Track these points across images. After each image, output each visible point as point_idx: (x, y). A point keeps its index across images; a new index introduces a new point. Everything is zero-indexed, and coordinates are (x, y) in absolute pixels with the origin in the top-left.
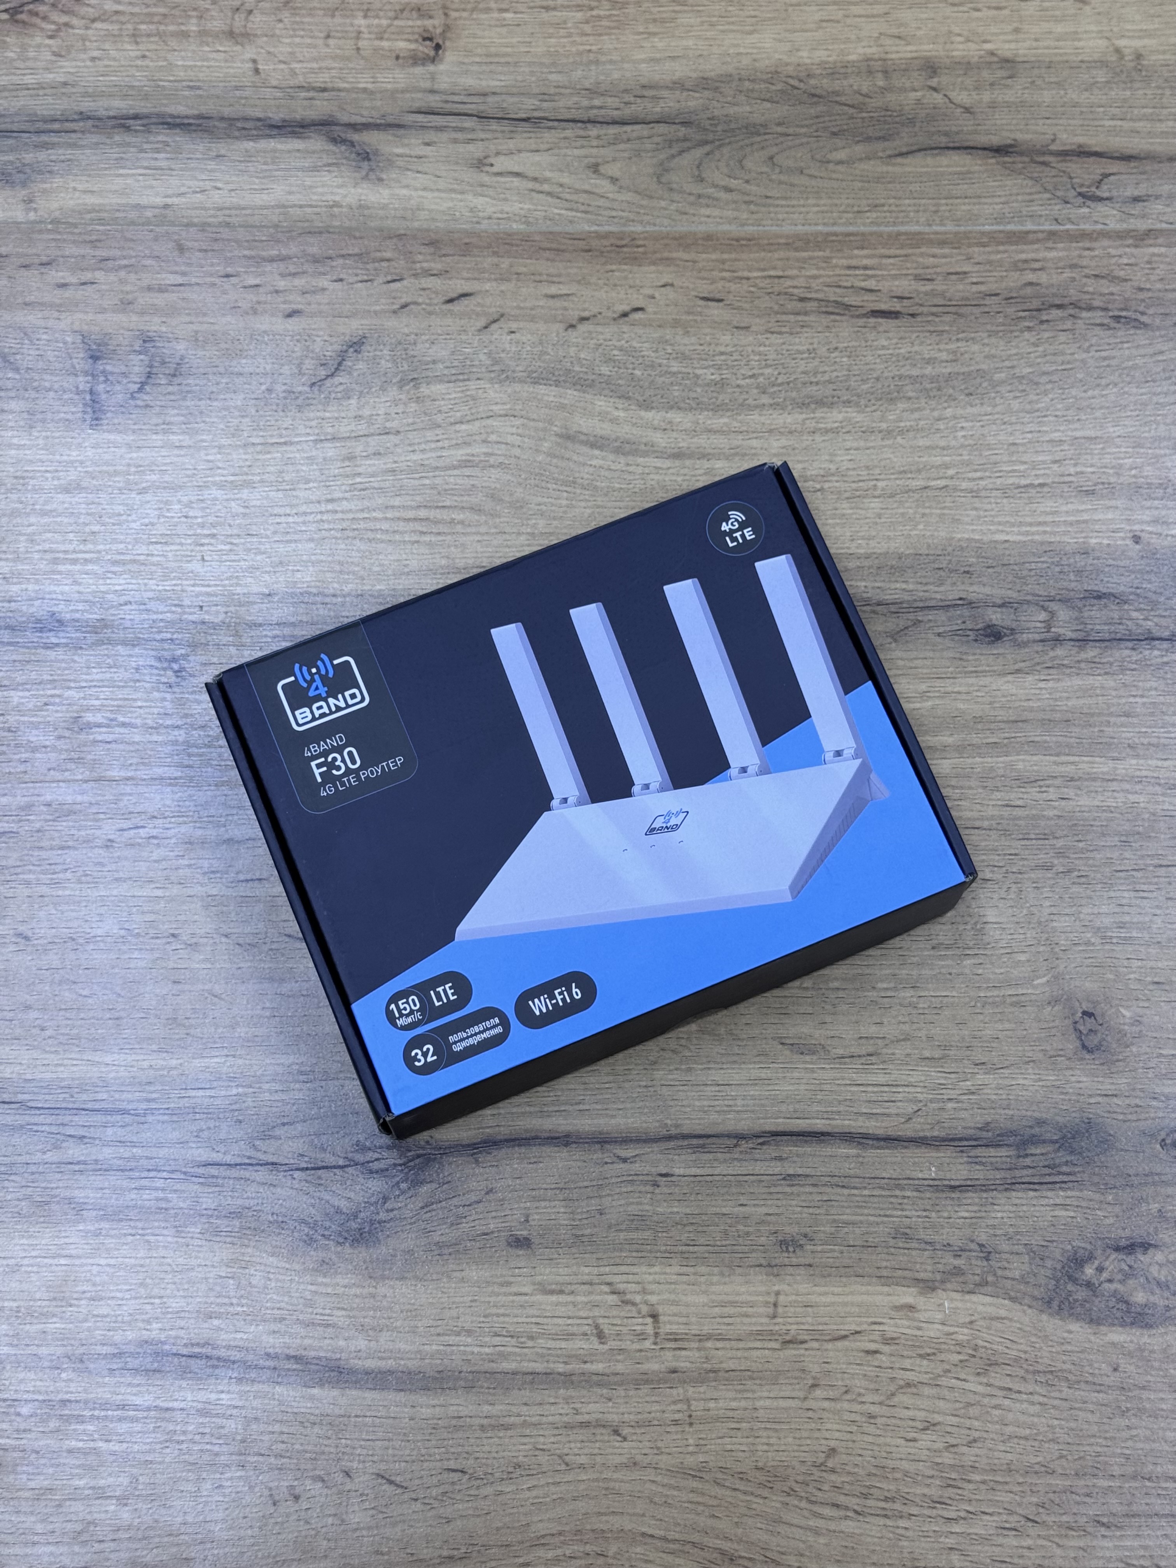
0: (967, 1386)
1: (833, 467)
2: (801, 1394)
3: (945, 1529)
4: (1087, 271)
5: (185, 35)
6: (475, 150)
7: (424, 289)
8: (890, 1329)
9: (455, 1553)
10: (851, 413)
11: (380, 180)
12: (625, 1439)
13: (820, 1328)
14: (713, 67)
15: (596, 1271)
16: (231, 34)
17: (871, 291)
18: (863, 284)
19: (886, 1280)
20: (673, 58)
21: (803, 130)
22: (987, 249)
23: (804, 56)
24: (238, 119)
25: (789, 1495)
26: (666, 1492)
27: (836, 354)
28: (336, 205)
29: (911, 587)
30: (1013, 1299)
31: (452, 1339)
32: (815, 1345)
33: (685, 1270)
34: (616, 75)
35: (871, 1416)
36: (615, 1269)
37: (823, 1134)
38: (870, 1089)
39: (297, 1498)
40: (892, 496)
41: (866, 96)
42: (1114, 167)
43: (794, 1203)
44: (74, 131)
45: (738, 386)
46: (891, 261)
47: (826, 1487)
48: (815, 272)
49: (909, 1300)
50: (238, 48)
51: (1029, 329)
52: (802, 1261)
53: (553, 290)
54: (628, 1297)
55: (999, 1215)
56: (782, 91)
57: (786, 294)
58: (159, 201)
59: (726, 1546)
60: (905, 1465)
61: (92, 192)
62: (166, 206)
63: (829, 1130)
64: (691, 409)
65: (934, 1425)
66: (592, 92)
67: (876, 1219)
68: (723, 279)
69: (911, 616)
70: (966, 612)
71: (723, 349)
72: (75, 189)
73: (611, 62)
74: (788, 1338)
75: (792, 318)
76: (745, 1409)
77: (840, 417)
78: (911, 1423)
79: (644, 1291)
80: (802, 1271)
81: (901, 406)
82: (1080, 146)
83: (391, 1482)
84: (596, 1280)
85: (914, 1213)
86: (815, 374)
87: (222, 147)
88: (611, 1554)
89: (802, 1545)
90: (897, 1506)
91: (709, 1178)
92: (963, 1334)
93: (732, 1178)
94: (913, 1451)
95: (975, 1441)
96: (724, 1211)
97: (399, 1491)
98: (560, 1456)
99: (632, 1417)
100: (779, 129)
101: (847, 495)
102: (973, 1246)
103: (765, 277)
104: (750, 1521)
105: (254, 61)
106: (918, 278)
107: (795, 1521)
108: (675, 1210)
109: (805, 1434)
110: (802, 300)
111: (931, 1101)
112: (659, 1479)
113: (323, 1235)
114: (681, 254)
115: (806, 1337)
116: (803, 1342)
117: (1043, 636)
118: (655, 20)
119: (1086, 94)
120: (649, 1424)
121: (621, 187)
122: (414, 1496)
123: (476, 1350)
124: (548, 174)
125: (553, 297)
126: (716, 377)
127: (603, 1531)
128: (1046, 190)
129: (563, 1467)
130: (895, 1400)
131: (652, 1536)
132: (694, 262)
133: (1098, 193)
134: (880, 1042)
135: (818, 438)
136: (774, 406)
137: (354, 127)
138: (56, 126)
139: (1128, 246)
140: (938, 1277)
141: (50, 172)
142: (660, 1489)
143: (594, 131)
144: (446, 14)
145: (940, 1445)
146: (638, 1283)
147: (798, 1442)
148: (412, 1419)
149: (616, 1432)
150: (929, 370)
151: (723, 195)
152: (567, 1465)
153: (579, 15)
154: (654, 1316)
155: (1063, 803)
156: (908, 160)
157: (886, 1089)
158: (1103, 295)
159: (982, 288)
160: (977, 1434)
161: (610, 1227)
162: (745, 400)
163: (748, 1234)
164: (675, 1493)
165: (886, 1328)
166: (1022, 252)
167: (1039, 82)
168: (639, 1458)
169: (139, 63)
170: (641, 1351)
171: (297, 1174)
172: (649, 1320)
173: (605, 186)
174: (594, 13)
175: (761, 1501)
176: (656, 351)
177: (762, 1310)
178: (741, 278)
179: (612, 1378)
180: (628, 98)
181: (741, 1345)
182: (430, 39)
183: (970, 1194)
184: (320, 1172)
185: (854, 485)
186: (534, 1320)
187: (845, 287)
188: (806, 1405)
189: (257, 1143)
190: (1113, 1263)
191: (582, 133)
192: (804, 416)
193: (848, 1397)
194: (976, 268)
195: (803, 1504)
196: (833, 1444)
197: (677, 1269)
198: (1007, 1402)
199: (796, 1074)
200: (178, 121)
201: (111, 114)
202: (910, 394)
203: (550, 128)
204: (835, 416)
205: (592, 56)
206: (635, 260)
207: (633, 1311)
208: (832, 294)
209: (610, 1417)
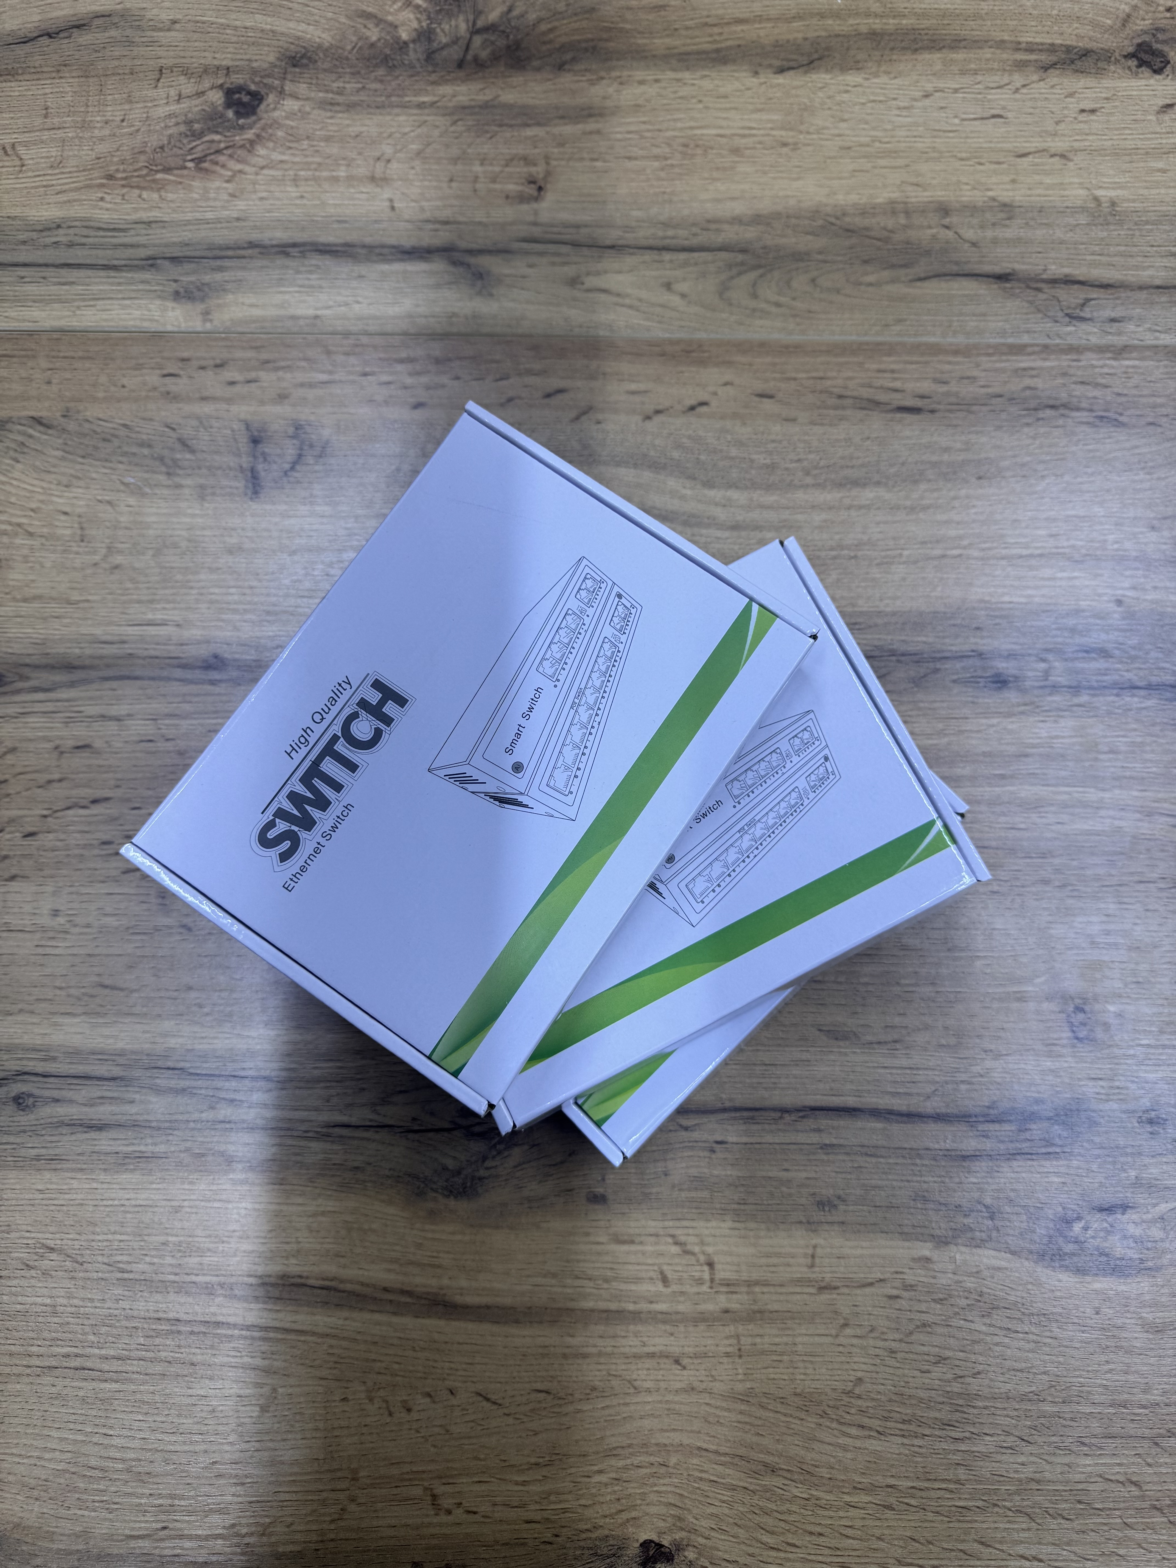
0: (973, 1326)
1: (865, 538)
2: (834, 1332)
3: (952, 1447)
4: (1074, 379)
5: (336, 179)
6: (570, 271)
7: (526, 386)
8: (910, 1278)
9: (541, 1460)
10: (882, 492)
11: (491, 295)
12: (684, 1368)
13: (851, 1276)
14: (765, 206)
15: (660, 1224)
16: (373, 179)
17: (896, 390)
18: (891, 385)
19: (905, 1236)
20: (733, 199)
21: (839, 258)
22: (994, 358)
23: (841, 199)
24: (376, 247)
25: (822, 1417)
26: (718, 1412)
27: (868, 442)
28: (454, 315)
29: (930, 640)
30: (1013, 1253)
31: (540, 1280)
32: (846, 1291)
33: (737, 1225)
34: (686, 212)
35: (893, 1352)
36: (677, 1224)
37: (855, 1110)
38: (894, 1071)
39: (409, 1410)
40: (915, 562)
41: (891, 231)
42: (1094, 294)
43: (829, 1169)
44: (244, 257)
45: (787, 469)
46: (914, 366)
47: (853, 1411)
48: (850, 374)
49: (927, 1253)
50: (378, 190)
51: (1028, 425)
52: (835, 1219)
53: (633, 387)
54: (689, 1247)
55: (1002, 1180)
56: (823, 227)
57: (827, 392)
58: (311, 312)
59: (769, 1459)
60: (921, 1394)
61: (257, 306)
62: (316, 317)
63: (859, 1106)
64: (746, 488)
65: (945, 1359)
66: (666, 225)
67: (899, 1184)
68: (774, 379)
69: (931, 665)
70: (978, 663)
71: (773, 437)
72: (243, 304)
73: (682, 201)
74: (823, 1284)
75: (832, 412)
76: (786, 1344)
77: (871, 495)
78: (926, 1357)
79: (702, 1243)
80: (836, 1227)
81: (923, 486)
82: (1066, 276)
83: (488, 1400)
84: (661, 1232)
85: (931, 1179)
86: (851, 458)
87: (362, 269)
88: (671, 1464)
89: (832, 1460)
90: (912, 1427)
91: (757, 1146)
92: (970, 1283)
93: (777, 1147)
94: (927, 1381)
95: (979, 1373)
96: (770, 1174)
97: (495, 1407)
98: (629, 1382)
99: (691, 1349)
100: (820, 257)
101: (878, 561)
102: (979, 1207)
103: (809, 378)
104: (789, 1439)
105: (391, 200)
106: (936, 381)
107: (827, 1440)
108: (729, 1173)
109: (836, 1366)
110: (840, 397)
111: (947, 1083)
112: (712, 1402)
113: (432, 1189)
114: (739, 358)
115: (838, 1284)
116: (836, 1288)
117: (1042, 684)
118: (718, 169)
119: (1071, 234)
120: (705, 1355)
121: (689, 302)
122: (506, 1411)
123: (559, 1290)
124: (629, 291)
125: (633, 393)
126: (768, 461)
127: (665, 1445)
128: (1039, 311)
129: (632, 1390)
130: (913, 1338)
131: (706, 1450)
132: (751, 365)
133: (1082, 314)
134: (904, 1032)
135: (853, 513)
136: (816, 486)
137: (470, 252)
138: (230, 253)
139: (1109, 359)
140: (950, 1233)
141: (224, 290)
142: (713, 1410)
143: (667, 256)
144: (548, 163)
145: (949, 1376)
146: (697, 1235)
147: (830, 1373)
148: (505, 1347)
149: (677, 1362)
150: (946, 457)
151: (774, 309)
152: (635, 1388)
153: (656, 164)
154: (711, 1265)
155: (1059, 826)
156: (926, 284)
157: (908, 1071)
158: (1088, 398)
159: (990, 390)
160: (981, 1368)
161: (673, 1186)
162: (792, 481)
163: (790, 1195)
164: (726, 1414)
165: (905, 1277)
166: (1021, 361)
167: (1032, 223)
168: (696, 1384)
169: (298, 202)
170: (699, 1293)
171: (411, 1136)
172: (706, 1268)
173: (676, 300)
174: (669, 162)
175: (798, 1422)
176: (719, 439)
177: (802, 1261)
178: (789, 379)
179: (674, 1317)
180: (694, 230)
181: (783, 1290)
182: (534, 182)
183: (977, 1163)
184: (431, 1135)
185: (883, 554)
186: (609, 1265)
187: (877, 388)
188: (838, 1341)
189: (378, 1108)
190: (1097, 1222)
191: (657, 258)
192: (841, 495)
193: (873, 1335)
194: (983, 374)
195: (834, 1425)
196: (860, 1374)
197: (729, 1224)
198: (1007, 1340)
199: (832, 1057)
200: (328, 248)
201: (274, 242)
202: (932, 477)
203: (631, 254)
204: (868, 495)
205: (666, 197)
206: (702, 363)
207: (692, 1260)
208: (865, 393)
209: (671, 1349)
